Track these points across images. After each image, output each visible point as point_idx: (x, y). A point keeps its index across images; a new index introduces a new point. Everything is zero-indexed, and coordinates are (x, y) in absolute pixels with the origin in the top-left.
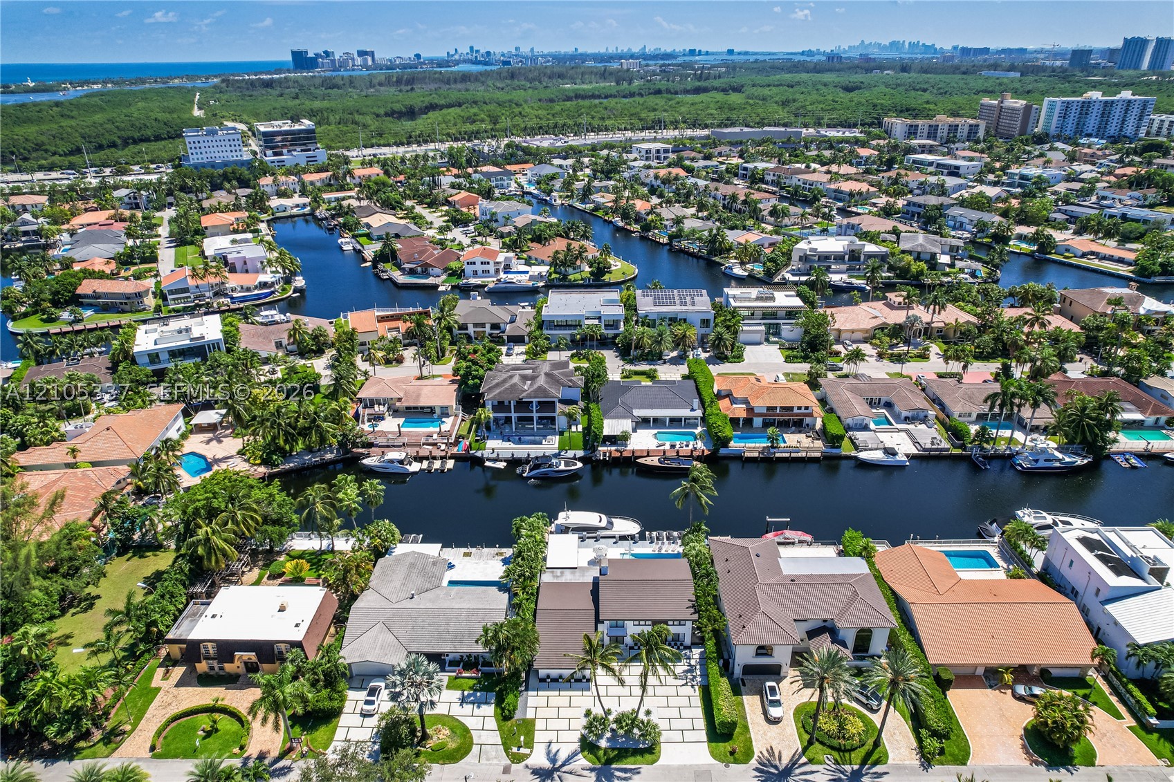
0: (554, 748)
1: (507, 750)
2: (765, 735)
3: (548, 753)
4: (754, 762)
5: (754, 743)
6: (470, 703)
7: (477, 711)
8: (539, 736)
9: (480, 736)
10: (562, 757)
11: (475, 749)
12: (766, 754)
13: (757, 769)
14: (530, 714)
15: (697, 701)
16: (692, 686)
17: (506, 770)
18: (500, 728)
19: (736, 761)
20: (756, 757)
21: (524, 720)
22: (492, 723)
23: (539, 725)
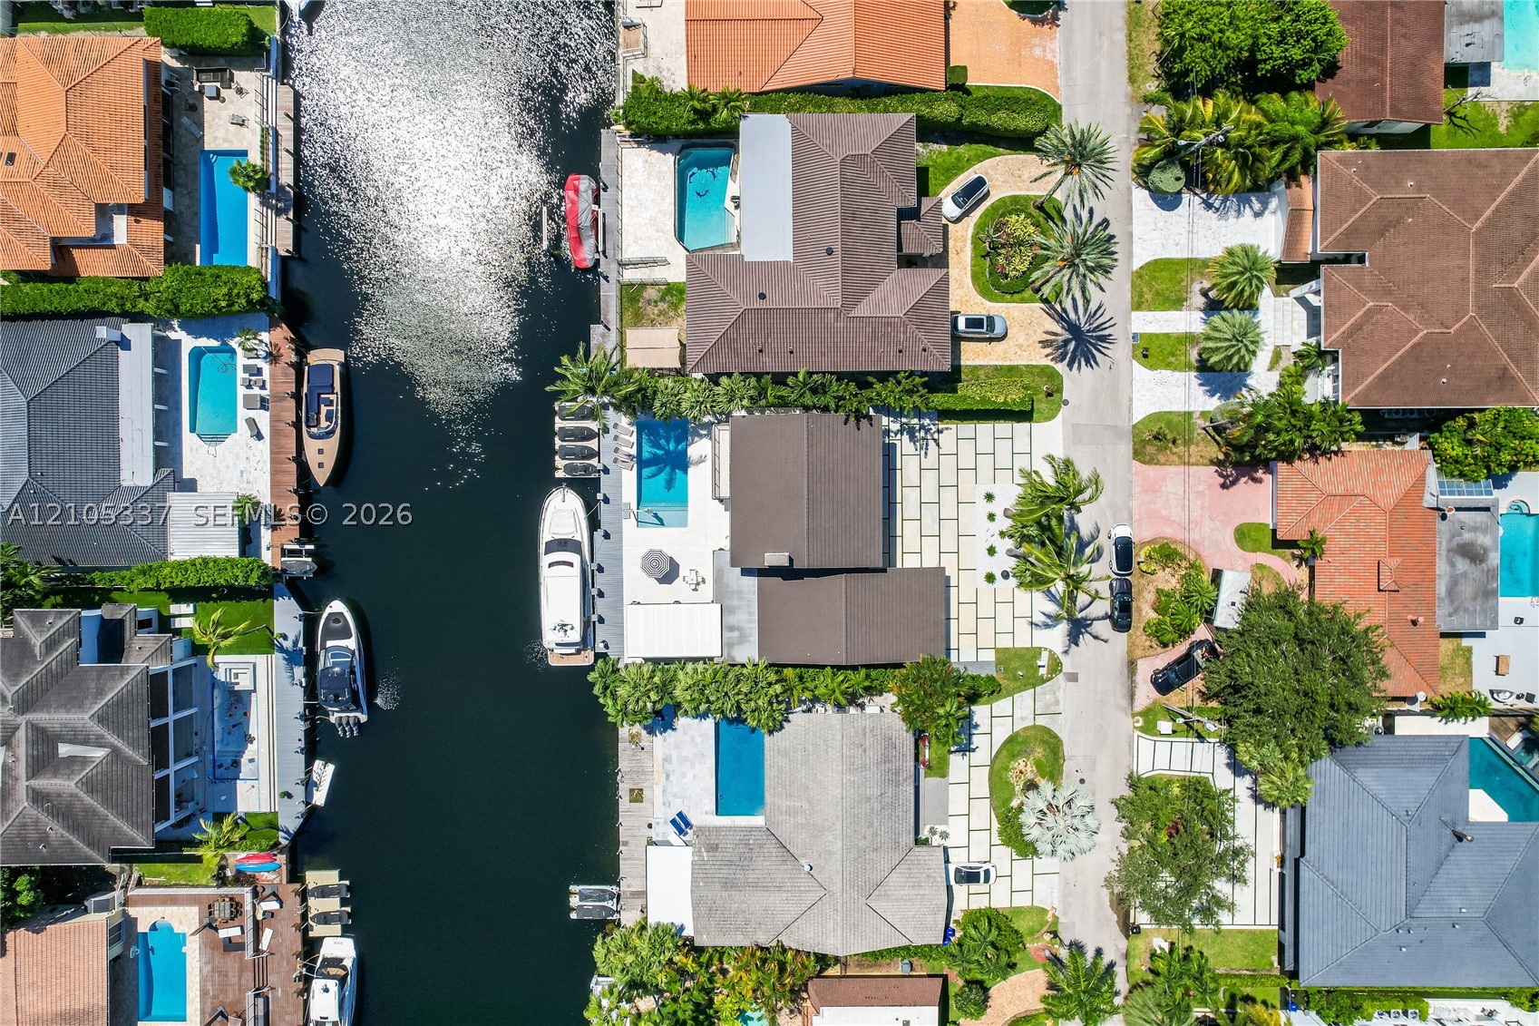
0: (1039, 618)
1: (1043, 681)
2: (1020, 346)
3: (1047, 626)
4: (1061, 368)
5: (1034, 363)
6: (970, 739)
7: (984, 728)
8: (1023, 641)
9: (1023, 719)
10: (1052, 608)
11: (1041, 721)
12: (1049, 350)
13: (1070, 365)
14: (990, 656)
15: (967, 428)
16: (939, 432)
17: (1073, 677)
18: (1011, 693)
19: (1060, 390)
20: (1052, 364)
21: (998, 662)
22: (1003, 705)
23: (1004, 642)
